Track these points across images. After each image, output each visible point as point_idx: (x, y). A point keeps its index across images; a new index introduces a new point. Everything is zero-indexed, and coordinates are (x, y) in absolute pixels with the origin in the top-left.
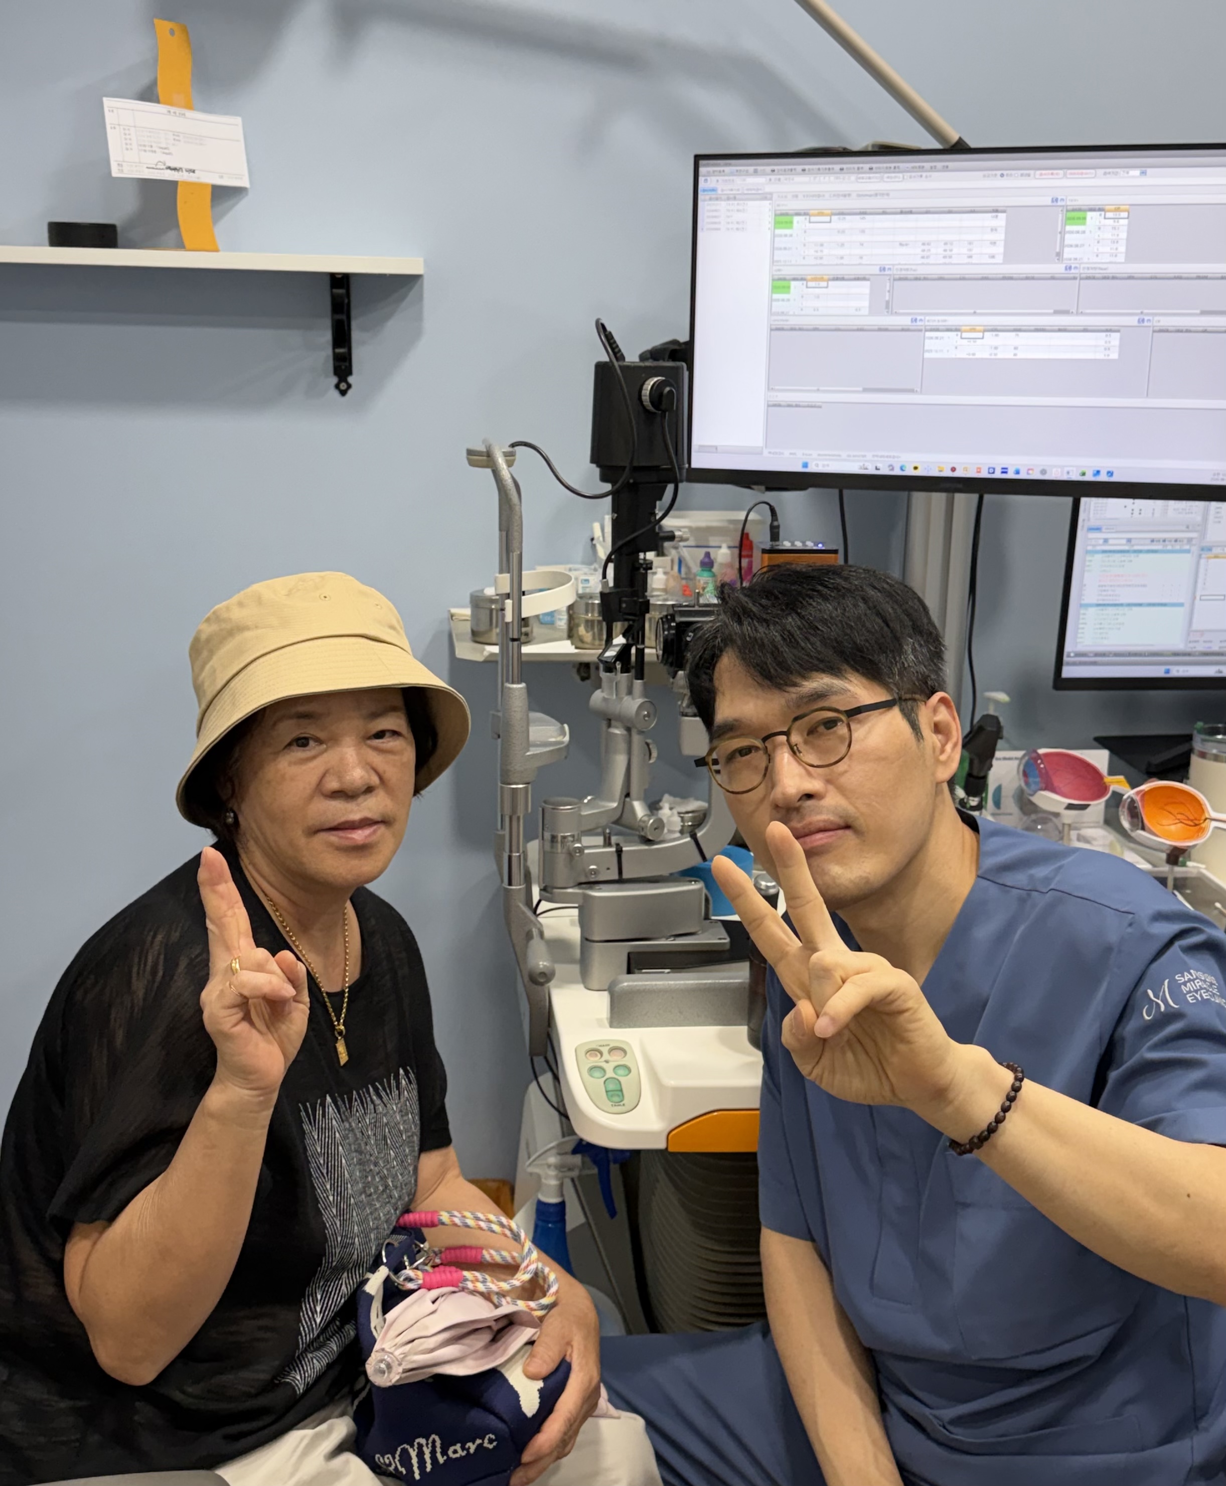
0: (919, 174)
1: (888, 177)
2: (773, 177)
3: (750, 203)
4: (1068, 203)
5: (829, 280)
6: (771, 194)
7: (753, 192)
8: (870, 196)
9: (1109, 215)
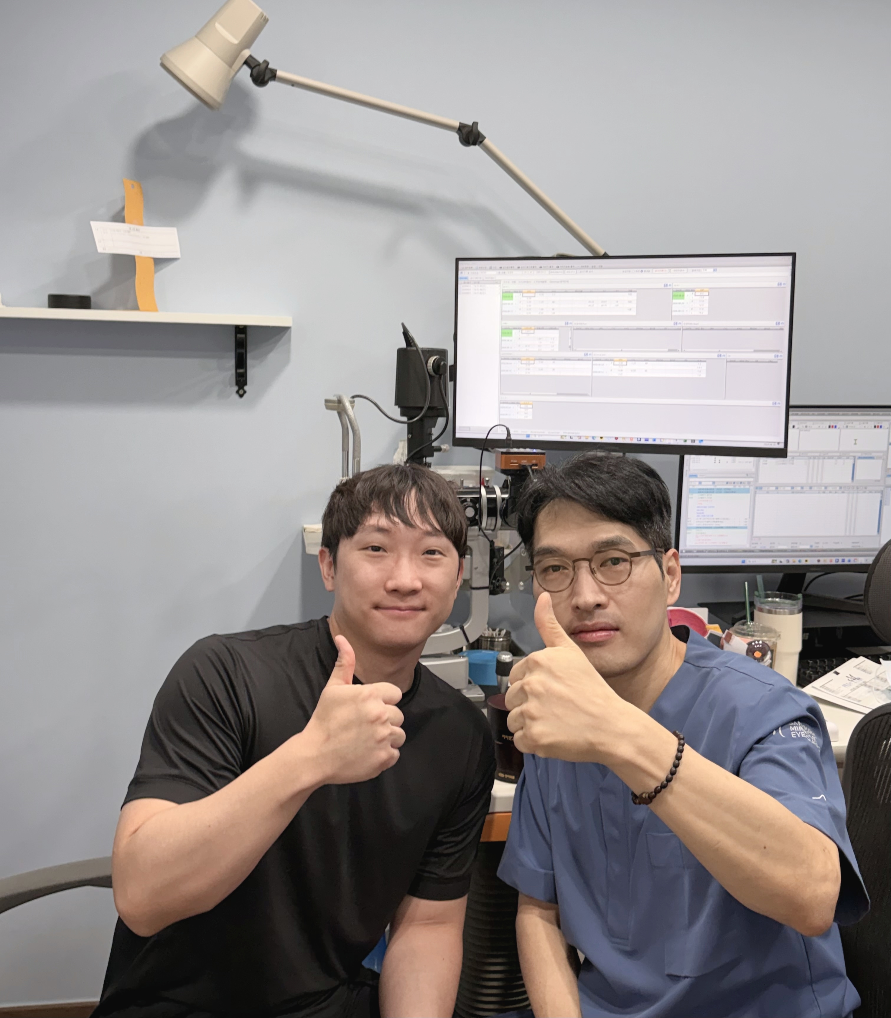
0: (586, 270)
1: (568, 272)
2: (501, 271)
3: (487, 286)
4: (674, 287)
5: (535, 329)
6: (500, 281)
7: (489, 279)
8: (558, 282)
9: (697, 294)
